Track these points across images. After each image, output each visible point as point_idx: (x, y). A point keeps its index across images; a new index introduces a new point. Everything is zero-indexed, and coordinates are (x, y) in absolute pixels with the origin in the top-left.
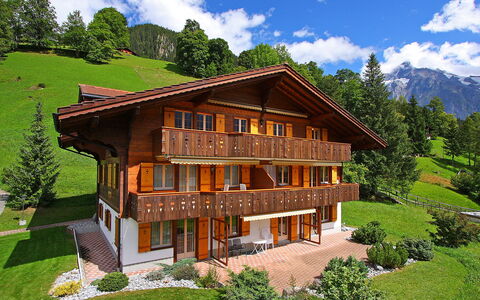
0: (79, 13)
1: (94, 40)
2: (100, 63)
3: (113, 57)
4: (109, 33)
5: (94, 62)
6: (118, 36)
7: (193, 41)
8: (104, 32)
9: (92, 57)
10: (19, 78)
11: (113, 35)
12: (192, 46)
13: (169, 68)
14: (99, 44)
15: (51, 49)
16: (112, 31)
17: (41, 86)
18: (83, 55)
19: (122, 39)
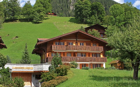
0: (29, 2)
1: (36, 13)
2: (39, 23)
3: (44, 19)
4: (42, 8)
5: (36, 23)
6: (46, 9)
7: (83, 6)
8: (40, 8)
9: (35, 21)
10: (9, 35)
11: (44, 9)
12: (82, 9)
13: (71, 21)
14: (38, 14)
15: (17, 19)
16: (44, 7)
17: (17, 37)
18: (31, 20)
19: (48, 10)
